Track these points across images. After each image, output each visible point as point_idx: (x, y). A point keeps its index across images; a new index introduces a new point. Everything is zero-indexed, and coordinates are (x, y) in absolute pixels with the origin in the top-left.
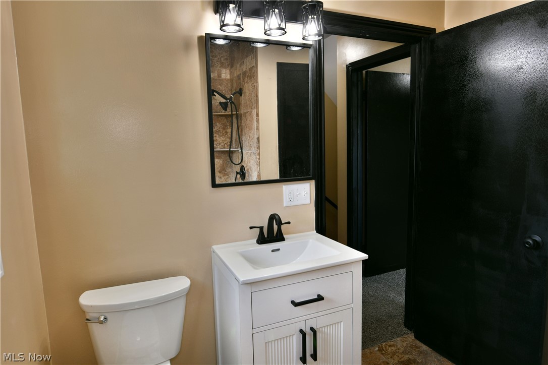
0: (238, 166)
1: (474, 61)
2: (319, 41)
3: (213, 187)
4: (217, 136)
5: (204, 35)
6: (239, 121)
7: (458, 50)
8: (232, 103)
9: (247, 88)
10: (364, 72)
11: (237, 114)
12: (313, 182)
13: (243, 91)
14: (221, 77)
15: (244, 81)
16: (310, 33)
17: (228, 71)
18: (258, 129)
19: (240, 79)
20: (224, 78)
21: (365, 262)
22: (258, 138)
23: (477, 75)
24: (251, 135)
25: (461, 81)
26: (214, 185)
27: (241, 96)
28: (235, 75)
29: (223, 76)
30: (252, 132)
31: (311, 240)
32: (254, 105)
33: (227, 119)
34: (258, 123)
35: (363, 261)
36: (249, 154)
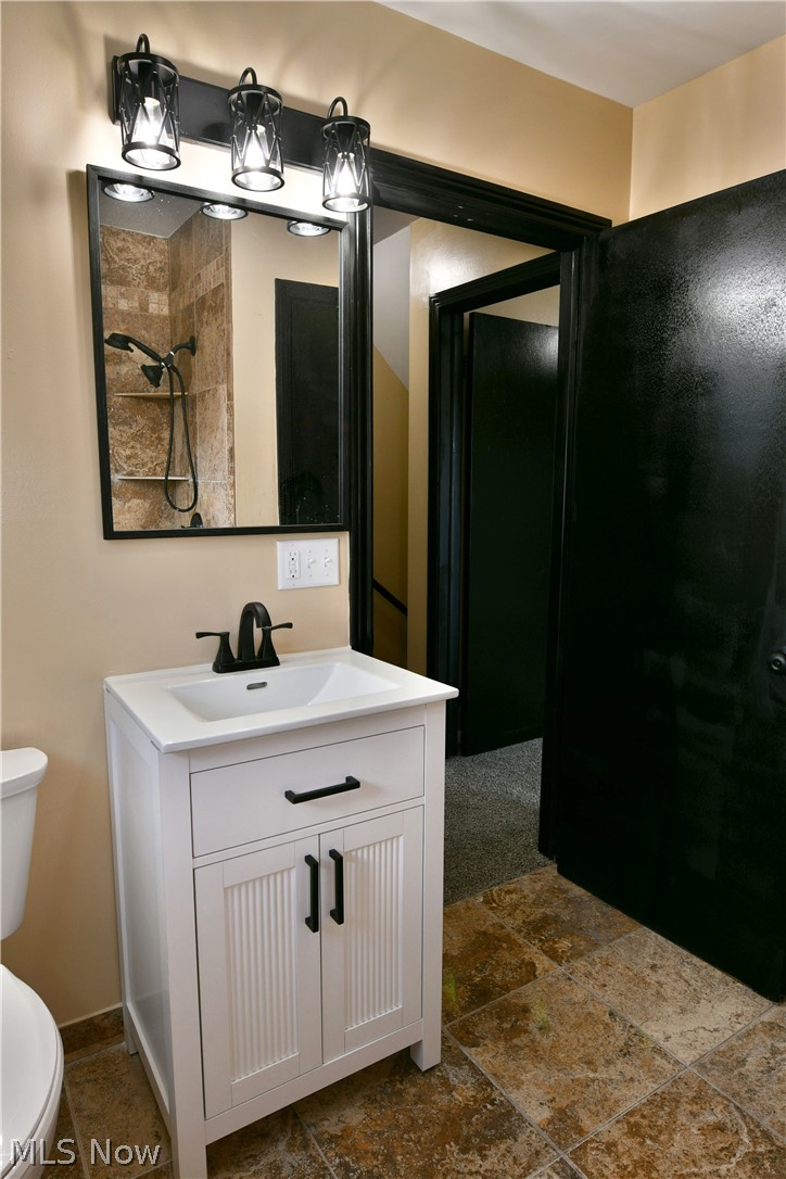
0: (187, 513)
1: (684, 288)
2: (362, 214)
3: (105, 538)
4: (138, 446)
5: (84, 170)
6: (189, 413)
7: (654, 265)
8: (172, 369)
9: (207, 336)
10: (466, 315)
11: (183, 396)
12: (345, 537)
13: (199, 344)
14: (147, 310)
15: (200, 321)
16: (341, 191)
17: (165, 298)
18: (231, 428)
19: (191, 316)
20: (156, 312)
21: (451, 704)
22: (232, 450)
23: (688, 319)
24: (216, 444)
25: (658, 330)
26: (110, 533)
27: (194, 354)
28: (181, 307)
29: (153, 308)
30: (218, 436)
31: (338, 664)
32: (223, 375)
33: (161, 408)
34: (232, 415)
35: (448, 701)
36: (211, 486)
